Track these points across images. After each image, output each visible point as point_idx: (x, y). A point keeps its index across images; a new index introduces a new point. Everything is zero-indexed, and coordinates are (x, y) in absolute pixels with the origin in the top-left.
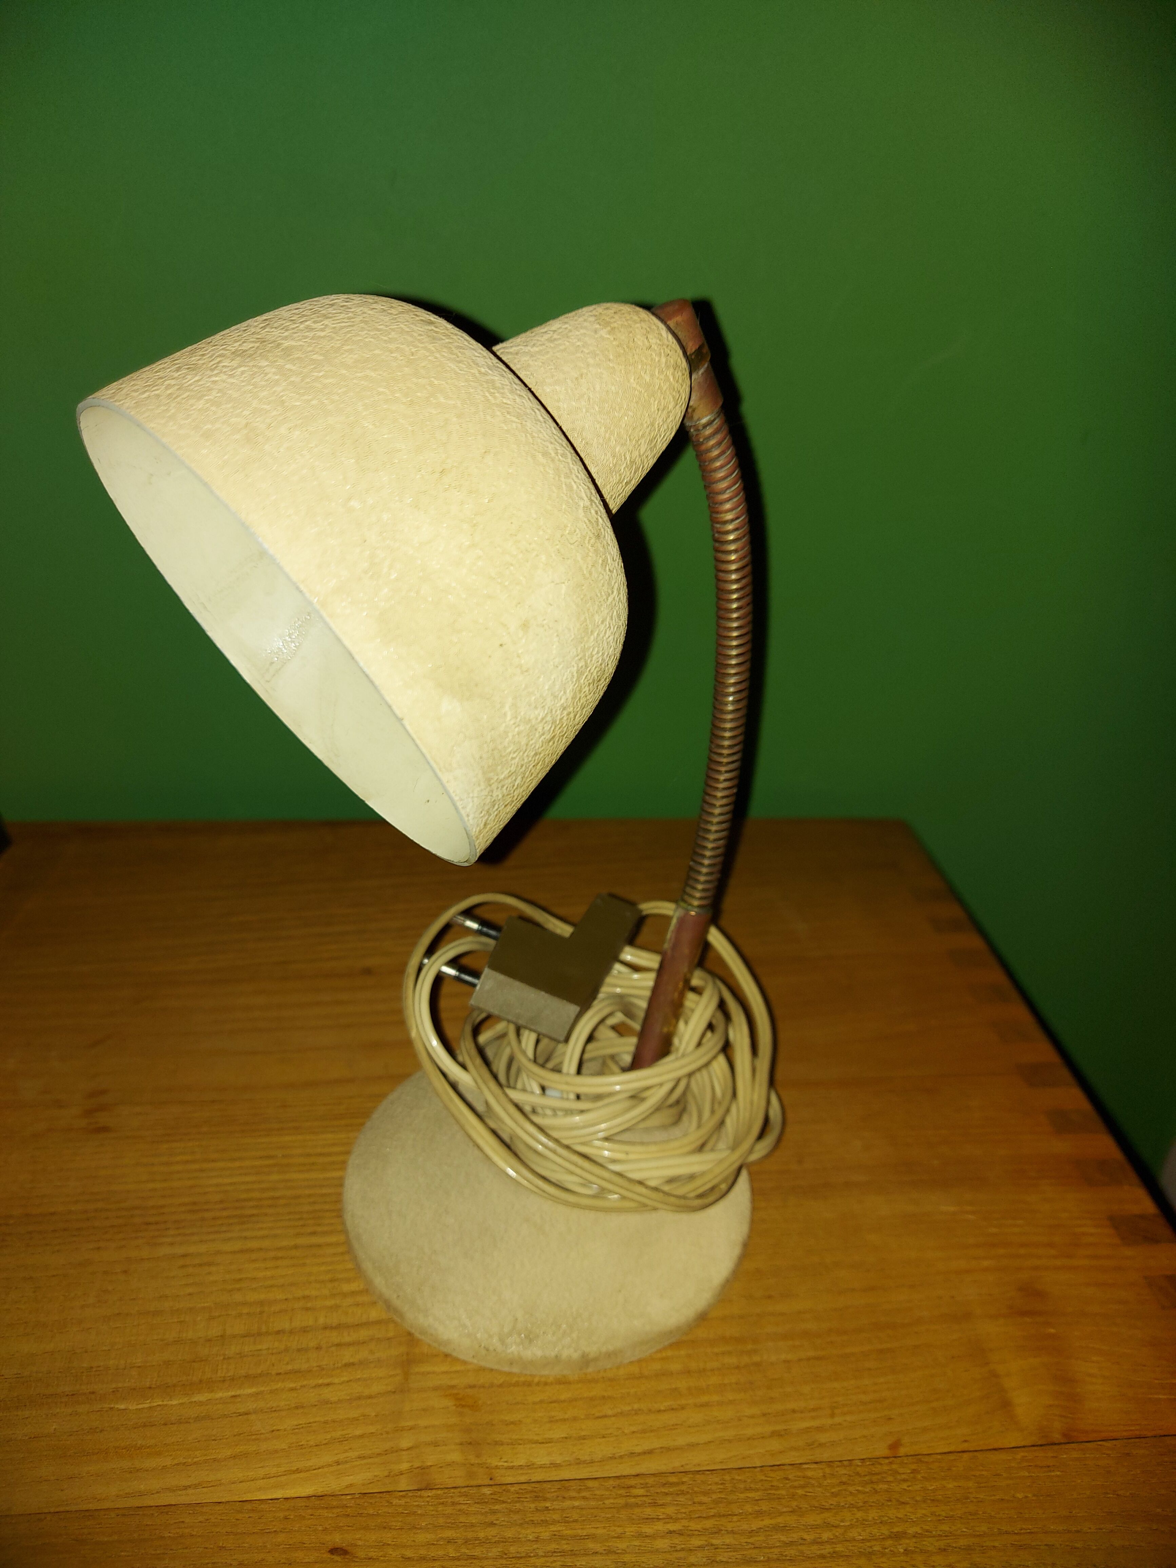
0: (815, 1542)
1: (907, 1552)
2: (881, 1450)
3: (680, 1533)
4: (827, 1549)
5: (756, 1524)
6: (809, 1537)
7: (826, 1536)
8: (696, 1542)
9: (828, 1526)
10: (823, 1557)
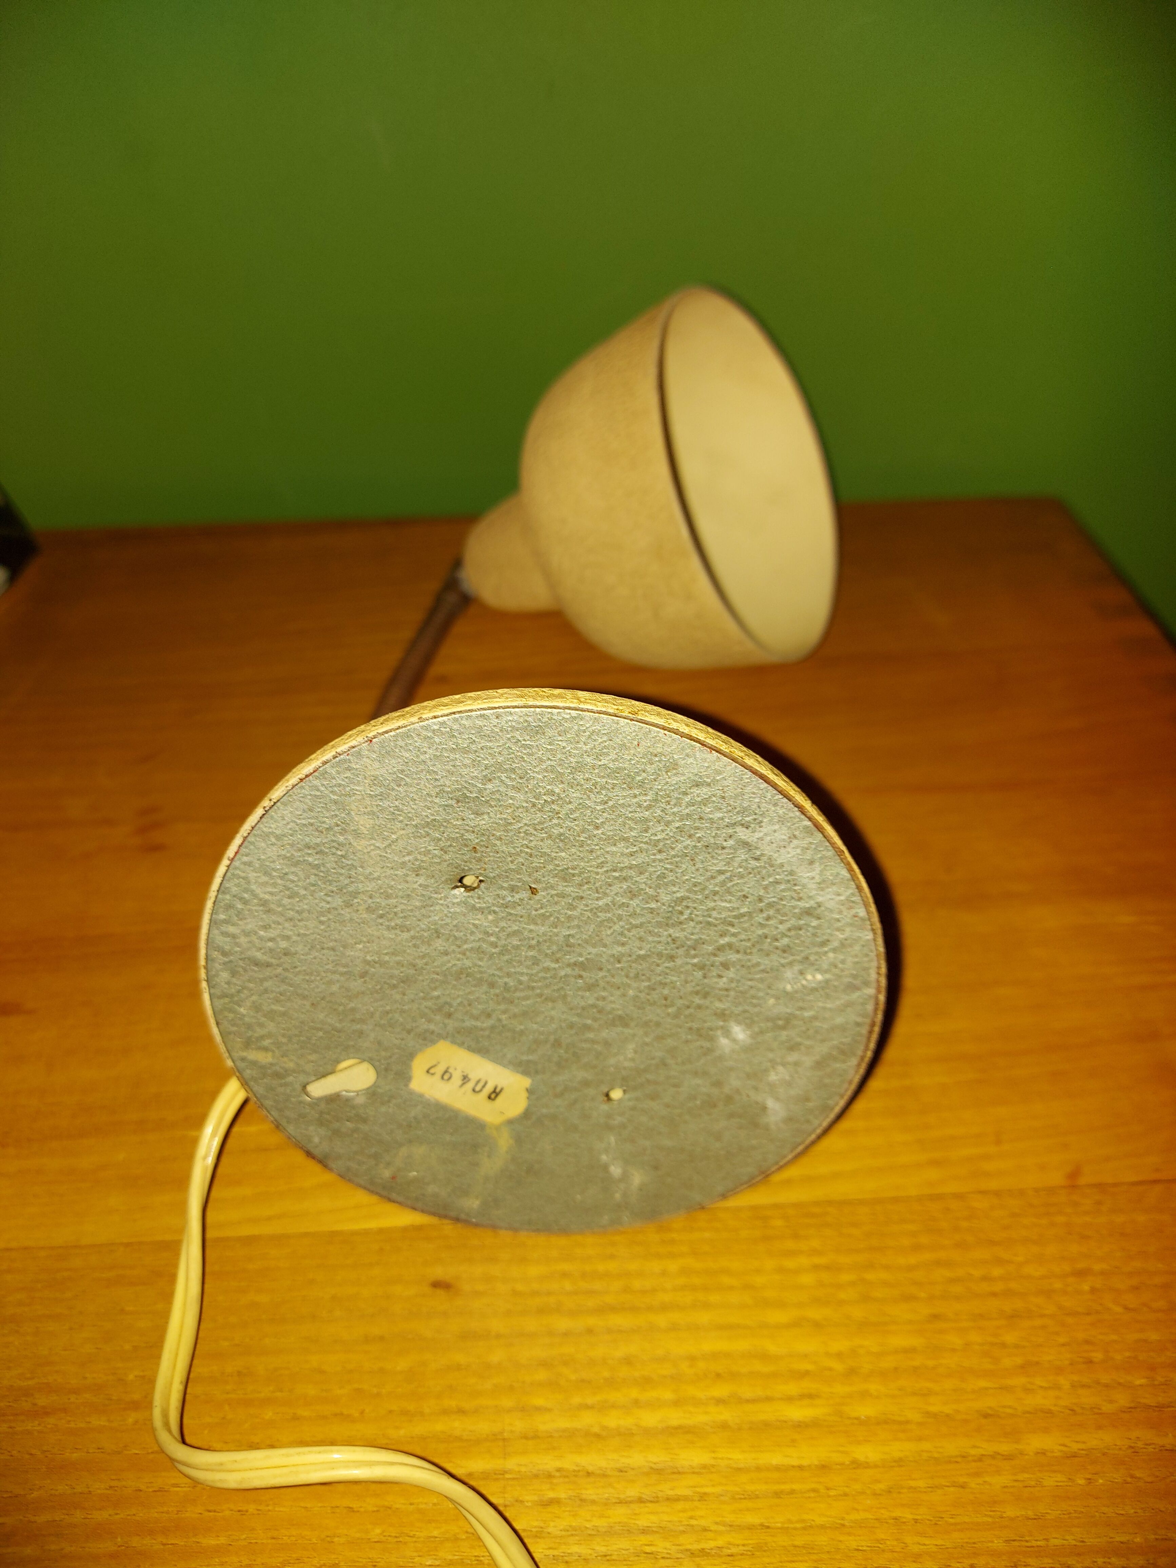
0: (985, 1278)
1: (1093, 1290)
2: (1057, 1178)
3: (827, 1268)
4: (999, 1287)
5: (912, 1260)
6: (977, 1273)
7: (997, 1272)
8: (845, 1277)
9: (1000, 1262)
10: (994, 1294)
